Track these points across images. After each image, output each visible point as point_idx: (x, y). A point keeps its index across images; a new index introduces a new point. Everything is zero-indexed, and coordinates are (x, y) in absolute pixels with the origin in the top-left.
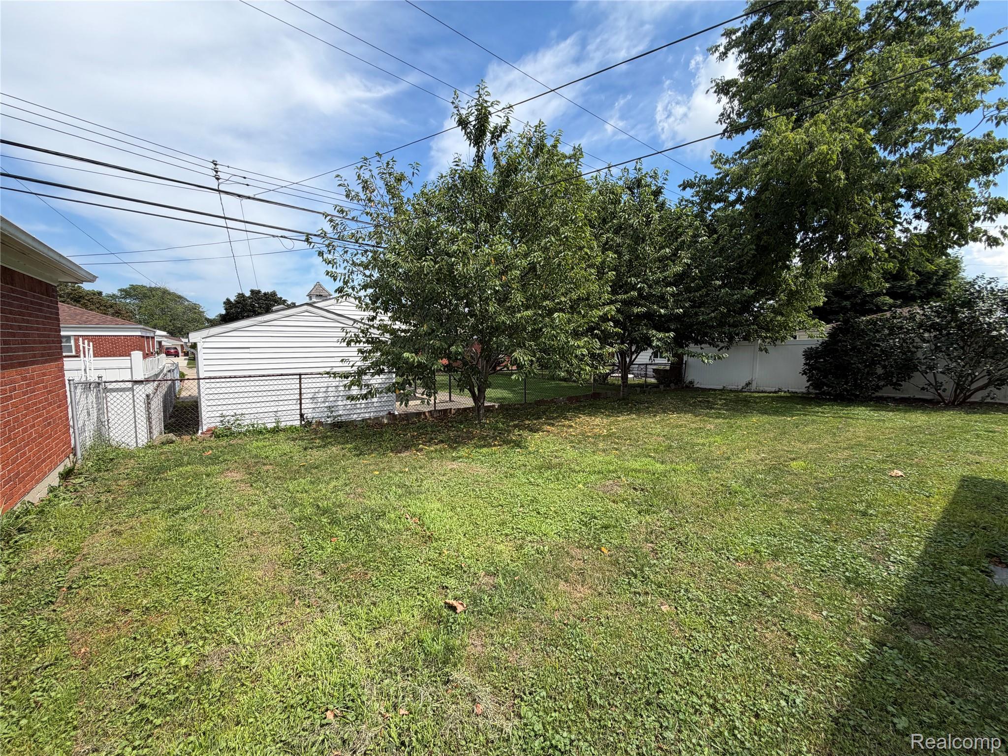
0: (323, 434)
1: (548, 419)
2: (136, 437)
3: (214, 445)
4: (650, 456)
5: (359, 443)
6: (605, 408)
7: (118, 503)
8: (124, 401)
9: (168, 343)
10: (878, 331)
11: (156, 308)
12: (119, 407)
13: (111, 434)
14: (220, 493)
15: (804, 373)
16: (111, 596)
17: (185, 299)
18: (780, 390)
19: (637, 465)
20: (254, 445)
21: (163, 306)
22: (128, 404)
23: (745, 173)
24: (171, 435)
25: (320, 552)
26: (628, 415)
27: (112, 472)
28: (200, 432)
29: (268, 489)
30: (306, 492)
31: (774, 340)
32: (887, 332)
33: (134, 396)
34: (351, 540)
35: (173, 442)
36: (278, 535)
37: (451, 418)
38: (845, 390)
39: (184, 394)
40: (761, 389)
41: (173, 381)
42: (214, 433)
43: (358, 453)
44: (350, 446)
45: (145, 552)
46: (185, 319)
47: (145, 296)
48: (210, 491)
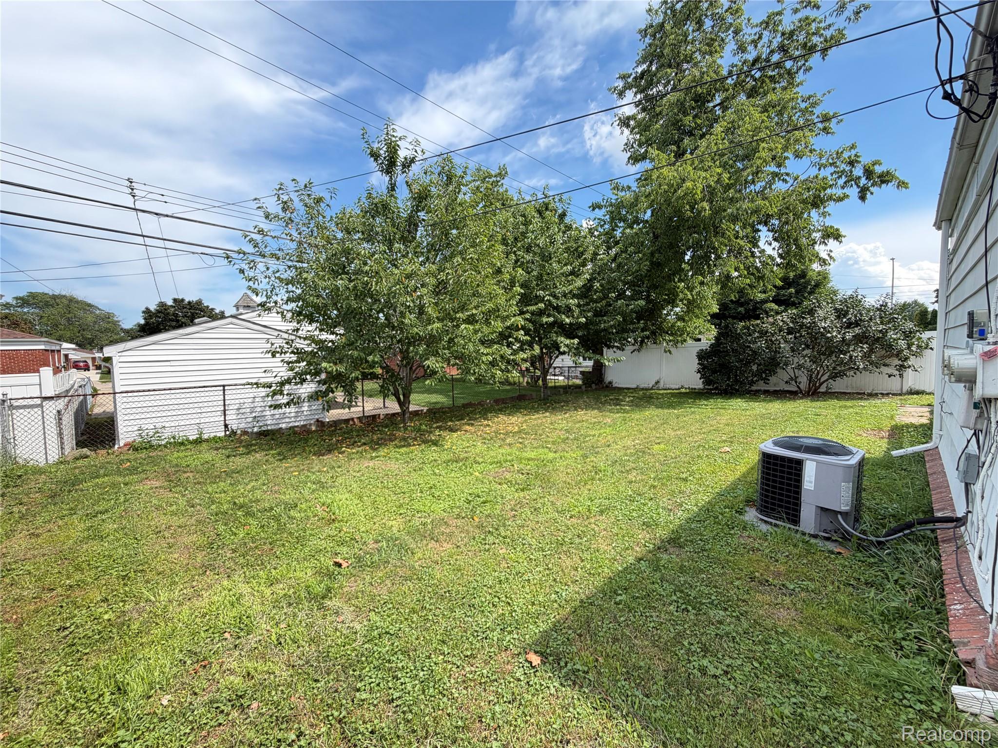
0: (248, 443)
1: (470, 420)
2: (46, 453)
3: (132, 457)
4: (547, 447)
5: (284, 449)
6: (525, 409)
7: (33, 513)
8: (33, 418)
9: (75, 356)
10: (750, 335)
11: (62, 317)
12: (26, 424)
13: (18, 452)
14: (139, 499)
15: (699, 372)
16: (36, 581)
17: (96, 307)
18: (682, 387)
19: (532, 455)
20: (175, 456)
21: (69, 316)
22: (36, 421)
23: (636, 201)
24: (85, 450)
25: (232, 537)
26: (543, 413)
27: (22, 487)
28: (116, 446)
29: (187, 492)
30: (225, 492)
31: (676, 343)
32: (757, 334)
33: (43, 412)
34: (262, 527)
35: (87, 457)
36: (194, 527)
37: (380, 422)
38: (728, 385)
39: (97, 410)
40: (668, 386)
41: (85, 395)
42: (133, 447)
43: (282, 457)
44: (274, 452)
45: (65, 547)
46: (97, 329)
47: (47, 305)
48: (128, 497)
